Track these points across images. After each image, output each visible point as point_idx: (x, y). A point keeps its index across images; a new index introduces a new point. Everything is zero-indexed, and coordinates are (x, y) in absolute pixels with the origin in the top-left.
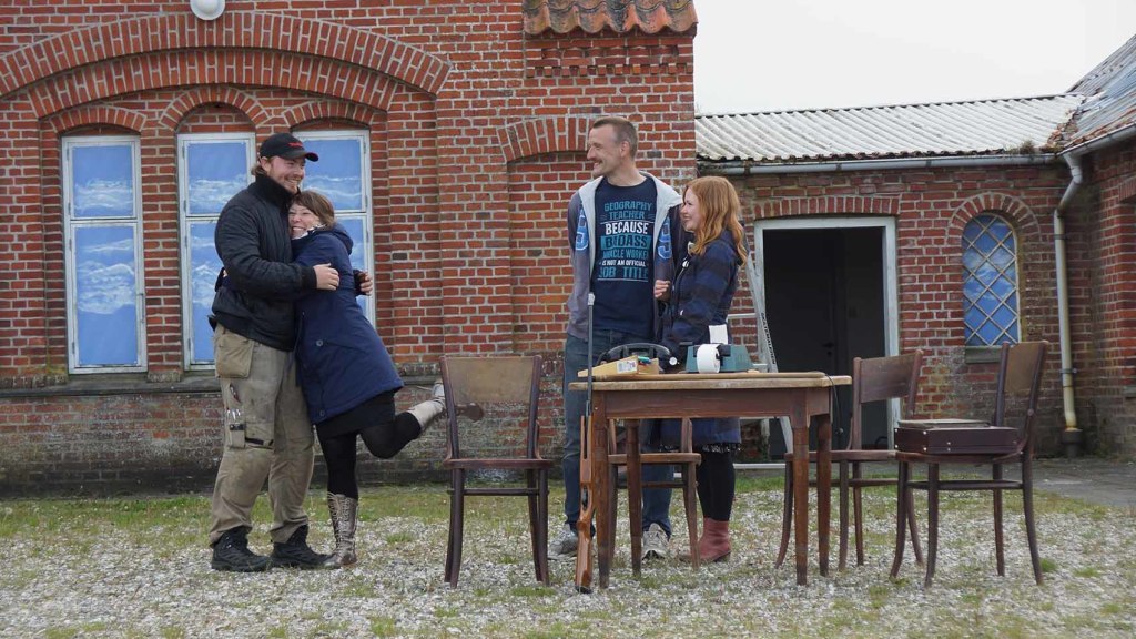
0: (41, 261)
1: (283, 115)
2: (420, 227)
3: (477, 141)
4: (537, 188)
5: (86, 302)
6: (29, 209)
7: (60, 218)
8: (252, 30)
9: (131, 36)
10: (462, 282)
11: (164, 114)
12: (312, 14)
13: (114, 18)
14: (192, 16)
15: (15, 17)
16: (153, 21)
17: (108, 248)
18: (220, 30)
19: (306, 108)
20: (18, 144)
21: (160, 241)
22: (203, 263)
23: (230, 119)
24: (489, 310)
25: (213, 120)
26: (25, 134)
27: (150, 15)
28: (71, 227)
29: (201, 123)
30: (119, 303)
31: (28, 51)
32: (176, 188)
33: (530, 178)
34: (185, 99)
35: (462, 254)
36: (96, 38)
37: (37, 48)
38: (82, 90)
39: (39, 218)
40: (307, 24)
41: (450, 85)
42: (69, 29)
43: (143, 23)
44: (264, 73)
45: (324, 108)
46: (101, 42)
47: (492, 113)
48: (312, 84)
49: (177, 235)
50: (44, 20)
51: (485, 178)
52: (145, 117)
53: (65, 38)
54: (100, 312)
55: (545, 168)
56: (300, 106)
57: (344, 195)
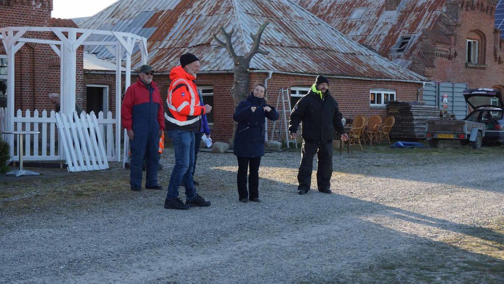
2: (29, 82)
3: (43, 61)
4: (52, 74)
10: (39, 96)
24: (43, 103)
33: (50, 71)
35: (39, 90)
41: (37, 47)
47: (45, 54)
51: (43, 71)
55: (53, 69)
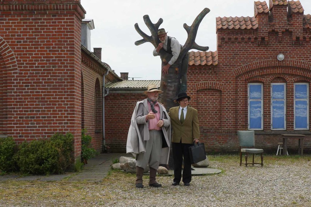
0: (244, 108)
1: (292, 80)
5: (252, 116)
6: (243, 97)
7: (247, 99)
8: (289, 63)
9: (265, 64)
11: (269, 79)
12: (301, 60)
13: (261, 60)
14: (277, 60)
15: (242, 59)
16: (269, 60)
17: (256, 105)
18: (282, 63)
19: (297, 78)
20: (241, 84)
21: (267, 104)
22: (275, 109)
23: (281, 80)
25: (278, 80)
26: (242, 83)
27: (269, 59)
28: (249, 101)
29: (275, 81)
30: (258, 116)
31: (244, 66)
32: (270, 94)
34: (273, 76)
36: (258, 64)
37: (246, 65)
38: (254, 74)
39: (244, 99)
40: (300, 62)
42: (253, 62)
43: (267, 61)
44: (290, 71)
45: (301, 78)
46: (259, 65)
48: (300, 74)
49: (270, 103)
50: (248, 60)
52: (265, 79)
53: (252, 64)
54: (254, 118)
56: (296, 78)
57: (303, 96)
